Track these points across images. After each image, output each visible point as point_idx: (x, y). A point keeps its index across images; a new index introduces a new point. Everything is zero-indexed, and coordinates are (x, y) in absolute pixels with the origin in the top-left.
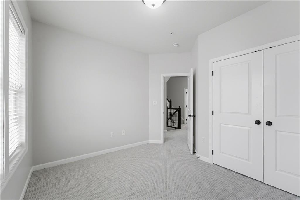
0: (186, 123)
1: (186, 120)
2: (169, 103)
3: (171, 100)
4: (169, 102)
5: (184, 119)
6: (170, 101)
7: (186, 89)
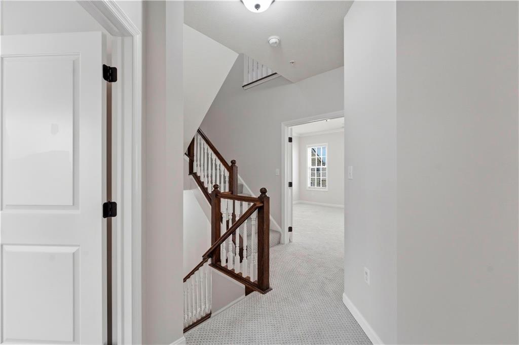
0: (287, 241)
1: (287, 229)
2: (227, 174)
3: (233, 162)
4: (228, 170)
5: (280, 226)
6: (230, 164)
7: (288, 125)
